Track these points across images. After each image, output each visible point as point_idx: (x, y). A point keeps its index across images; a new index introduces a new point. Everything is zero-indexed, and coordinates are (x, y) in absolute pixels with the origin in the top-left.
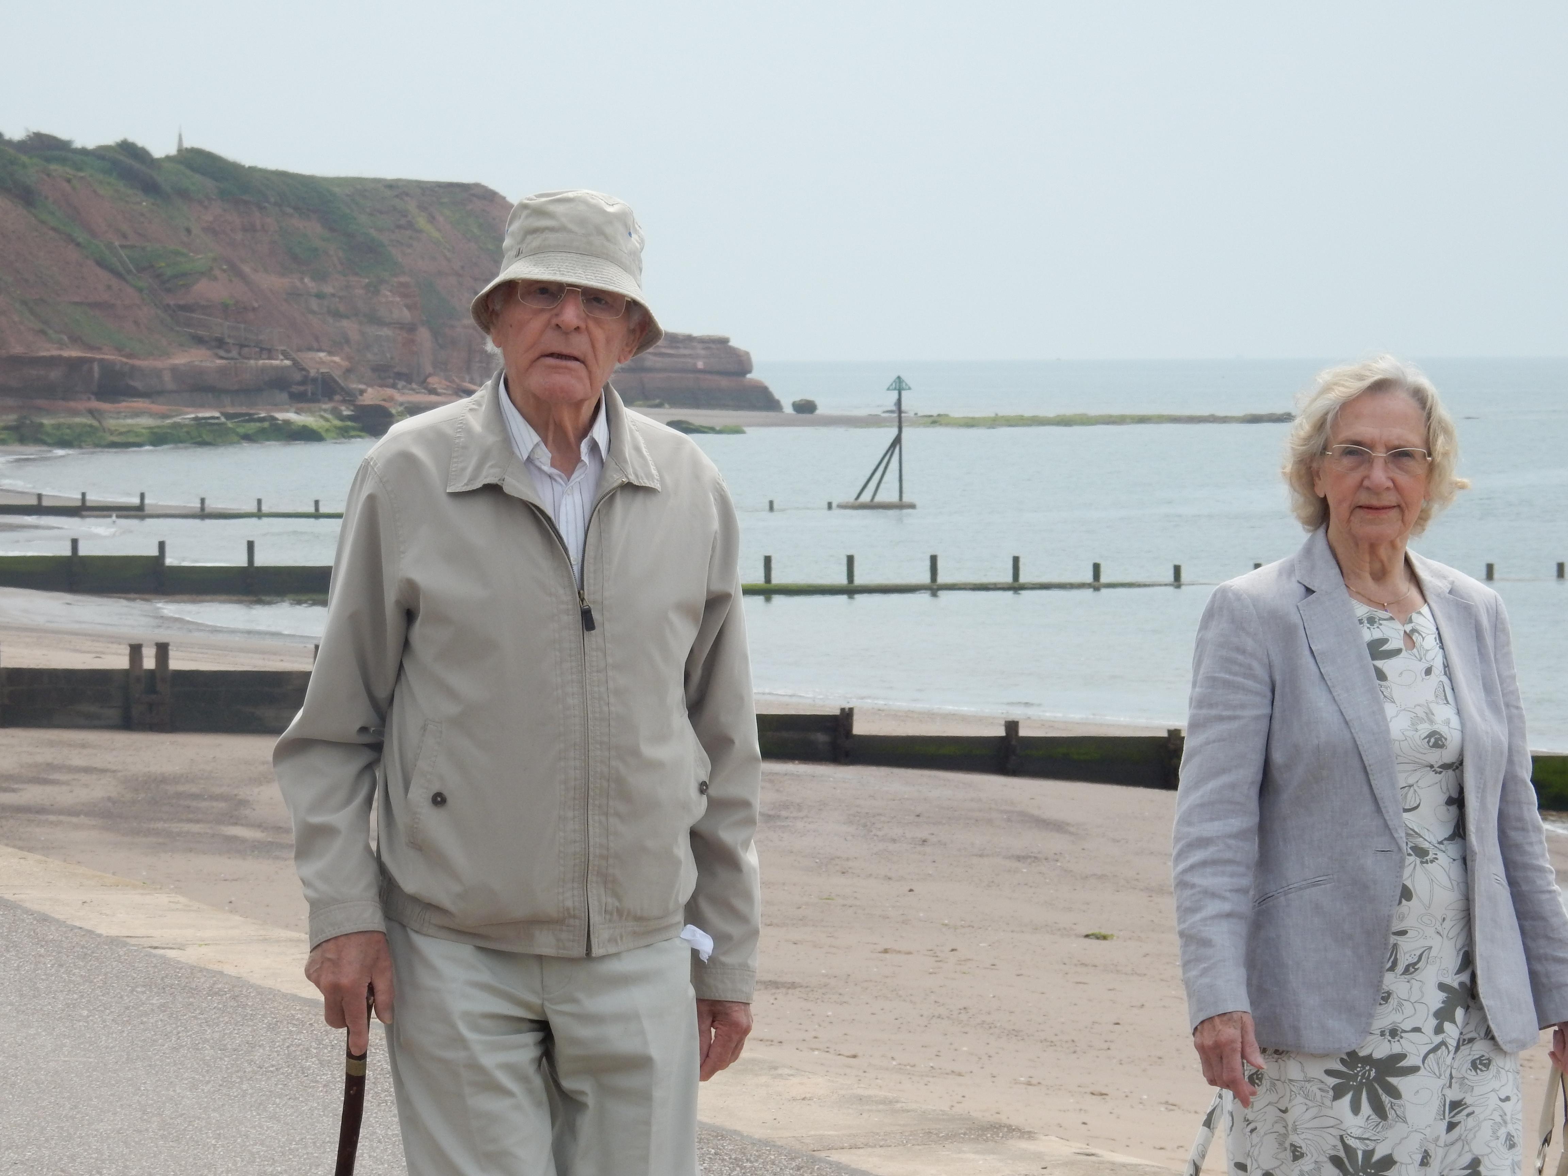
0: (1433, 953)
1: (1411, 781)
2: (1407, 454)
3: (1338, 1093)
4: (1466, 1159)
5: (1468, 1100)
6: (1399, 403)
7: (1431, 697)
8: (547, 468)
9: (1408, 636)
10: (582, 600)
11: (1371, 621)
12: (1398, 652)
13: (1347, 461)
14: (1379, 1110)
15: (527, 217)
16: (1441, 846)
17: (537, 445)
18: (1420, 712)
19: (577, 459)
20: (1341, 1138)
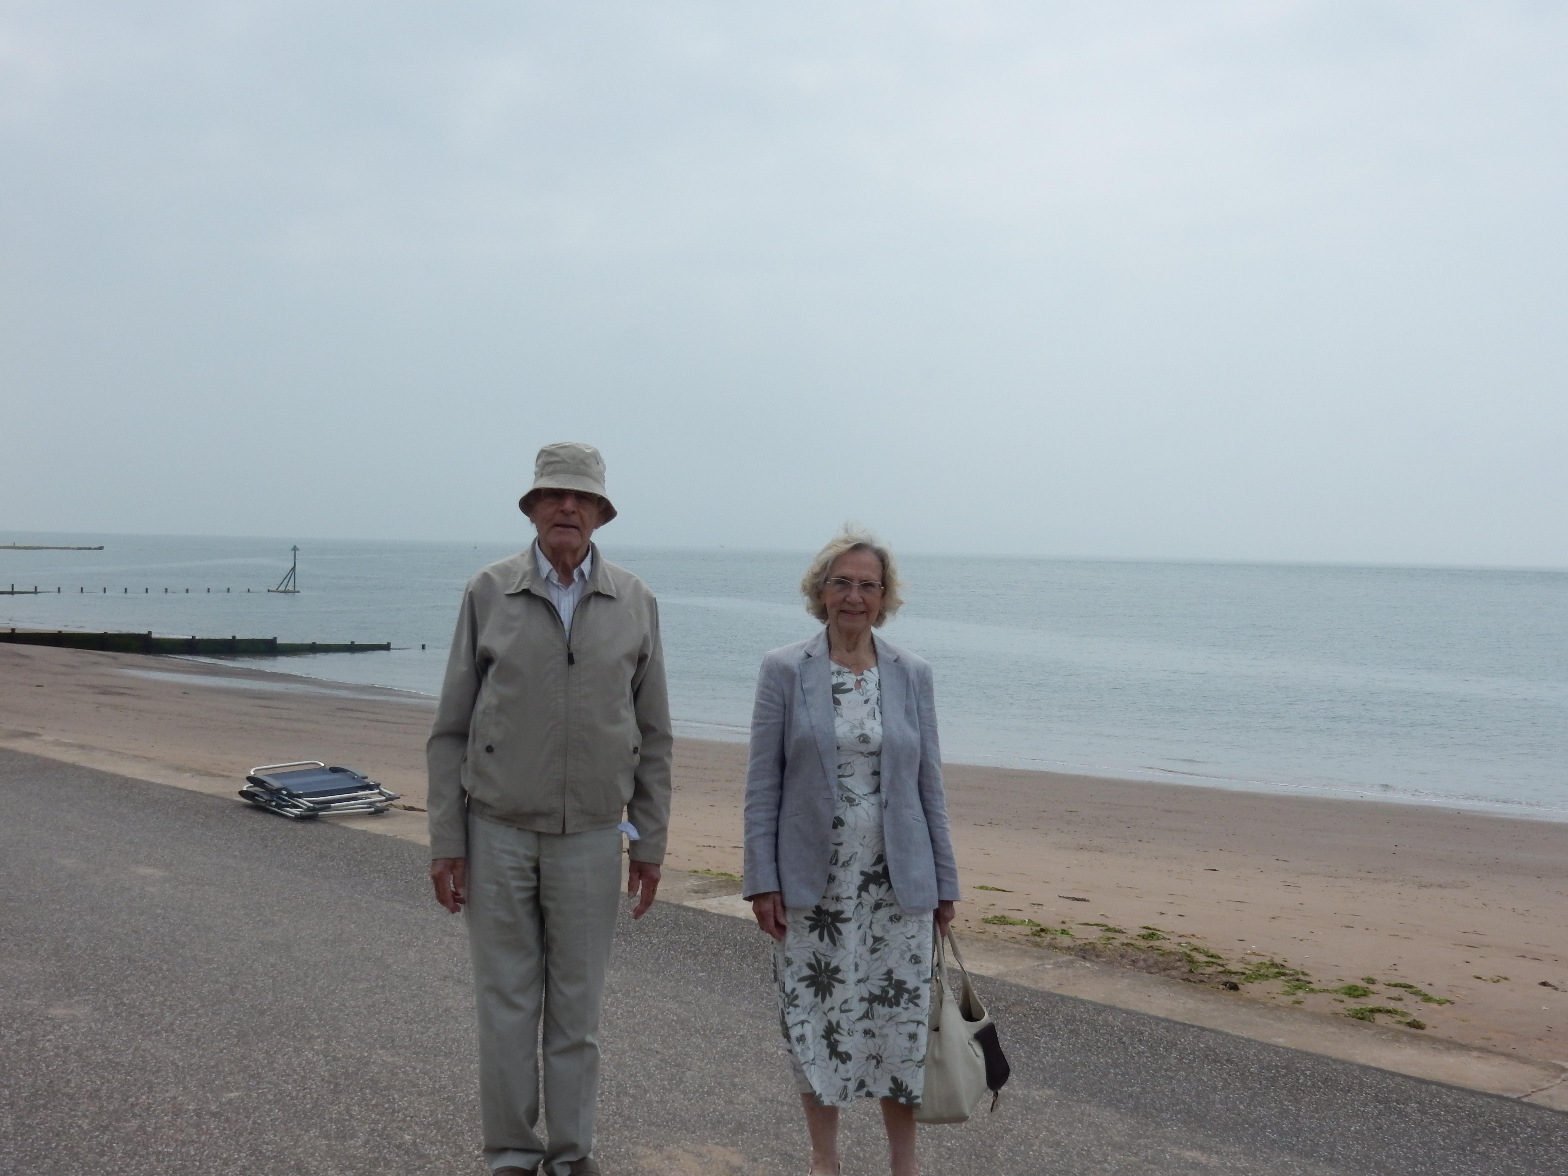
0: (858, 856)
1: (849, 761)
2: (871, 585)
3: (812, 929)
4: (884, 970)
5: (886, 937)
6: (868, 558)
7: (865, 715)
8: (555, 582)
9: (858, 683)
10: (569, 649)
11: (839, 673)
12: (850, 690)
13: (838, 587)
14: (833, 941)
15: (546, 456)
16: (866, 797)
17: (551, 570)
18: (856, 723)
19: (571, 580)
20: (814, 953)
